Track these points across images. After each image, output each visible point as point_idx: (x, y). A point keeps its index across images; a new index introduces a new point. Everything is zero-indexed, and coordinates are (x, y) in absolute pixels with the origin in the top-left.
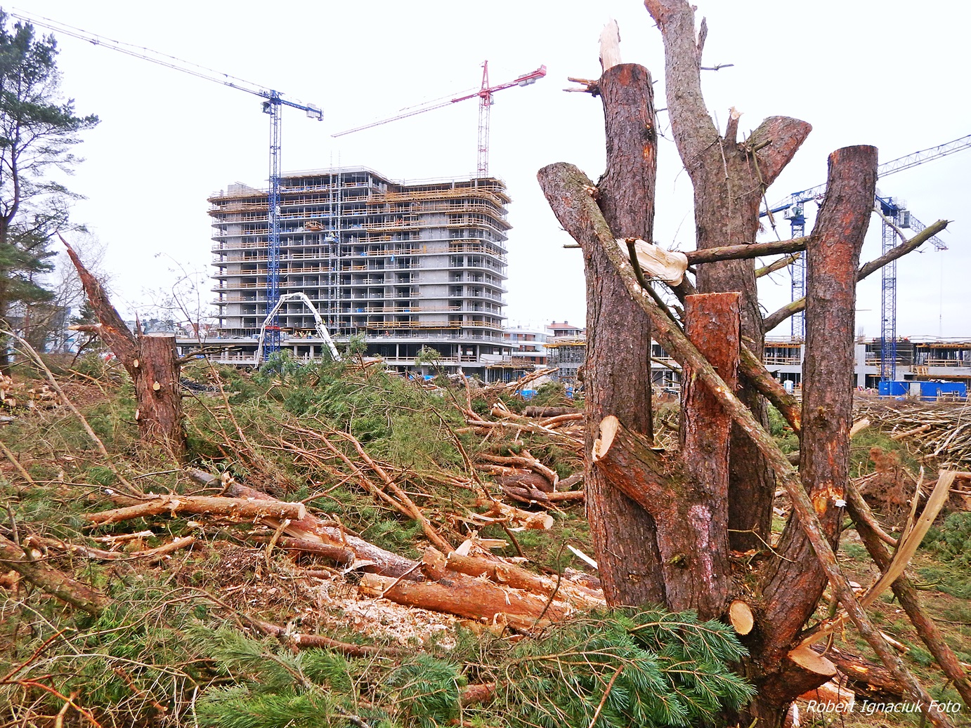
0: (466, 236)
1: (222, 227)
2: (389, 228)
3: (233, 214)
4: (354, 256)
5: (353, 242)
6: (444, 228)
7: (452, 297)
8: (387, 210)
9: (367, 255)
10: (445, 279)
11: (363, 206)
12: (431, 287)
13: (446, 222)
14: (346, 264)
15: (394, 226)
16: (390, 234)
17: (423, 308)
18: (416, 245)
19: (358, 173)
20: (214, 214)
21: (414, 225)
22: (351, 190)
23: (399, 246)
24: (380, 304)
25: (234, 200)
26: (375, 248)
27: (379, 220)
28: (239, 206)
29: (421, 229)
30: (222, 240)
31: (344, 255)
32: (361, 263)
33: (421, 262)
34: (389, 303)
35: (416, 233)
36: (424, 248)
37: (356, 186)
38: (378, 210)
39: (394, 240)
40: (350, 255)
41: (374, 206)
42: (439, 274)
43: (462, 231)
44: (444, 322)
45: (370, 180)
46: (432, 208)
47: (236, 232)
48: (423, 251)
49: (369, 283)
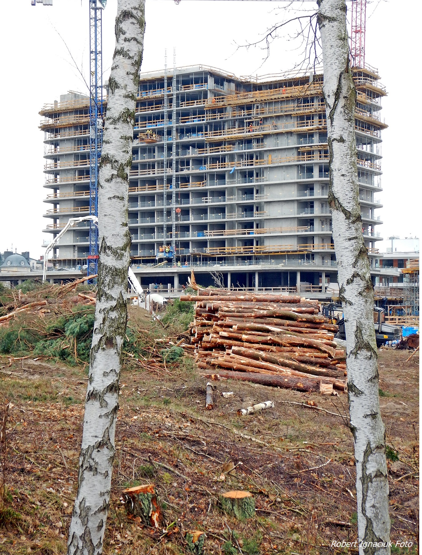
0: (316, 141)
1: (56, 144)
2: (230, 136)
3: (65, 128)
4: (192, 170)
5: (192, 153)
6: (290, 133)
7: (301, 215)
8: (229, 115)
9: (206, 169)
10: (293, 194)
11: (201, 112)
12: (277, 204)
13: (293, 126)
14: (185, 180)
15: (236, 133)
16: (232, 142)
17: (268, 230)
18: (260, 155)
19: (196, 73)
20: (46, 128)
21: (257, 132)
22: (188, 94)
23: (241, 156)
24: (221, 226)
25: (66, 112)
26: (214, 160)
27: (217, 127)
28: (72, 119)
29: (266, 136)
30: (55, 158)
31: (182, 170)
32: (200, 178)
33: (267, 174)
34: (232, 225)
35: (260, 140)
36: (270, 159)
37: (194, 88)
38: (218, 116)
39: (236, 150)
40: (188, 169)
41: (213, 111)
42: (287, 189)
43: (311, 135)
44: (292, 245)
45: (211, 81)
46: (277, 109)
47: (68, 148)
48: (268, 161)
49: (210, 202)
